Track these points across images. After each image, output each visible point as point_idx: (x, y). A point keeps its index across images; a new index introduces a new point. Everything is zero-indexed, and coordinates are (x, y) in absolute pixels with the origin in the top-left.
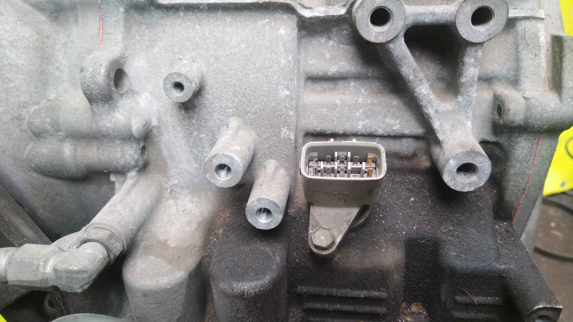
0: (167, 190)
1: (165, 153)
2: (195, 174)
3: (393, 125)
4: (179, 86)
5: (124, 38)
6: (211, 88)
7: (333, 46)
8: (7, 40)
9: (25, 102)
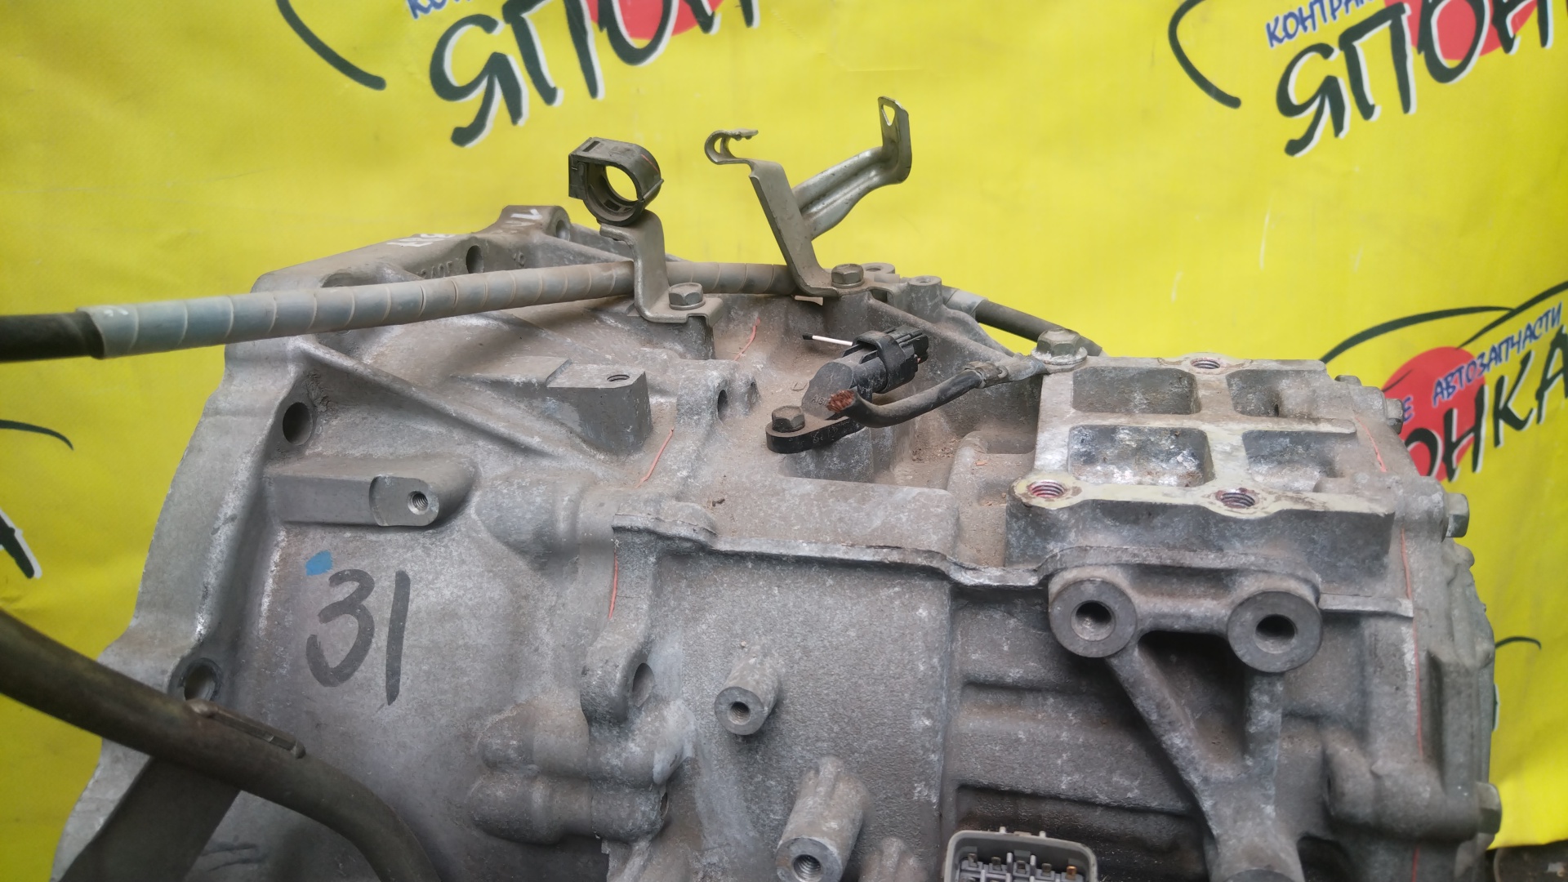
0: (697, 873)
1: (701, 805)
3: (1127, 790)
4: (740, 708)
5: (651, 607)
6: (792, 703)
7: (1015, 629)
8: (467, 605)
9: (480, 708)
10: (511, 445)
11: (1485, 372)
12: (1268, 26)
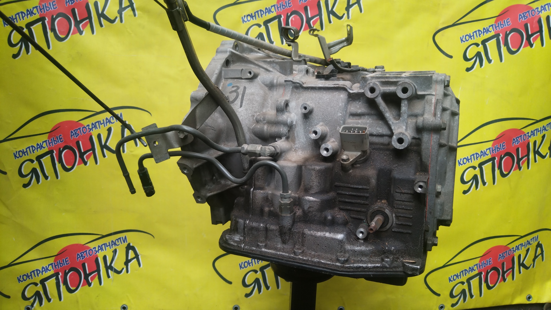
0: (293, 148)
1: (296, 135)
2: (305, 143)
3: (379, 130)
4: (305, 108)
5: (290, 96)
6: (315, 111)
7: (360, 104)
8: (256, 93)
9: (256, 111)
10: (267, 70)
11: (530, 138)
12: (461, 38)
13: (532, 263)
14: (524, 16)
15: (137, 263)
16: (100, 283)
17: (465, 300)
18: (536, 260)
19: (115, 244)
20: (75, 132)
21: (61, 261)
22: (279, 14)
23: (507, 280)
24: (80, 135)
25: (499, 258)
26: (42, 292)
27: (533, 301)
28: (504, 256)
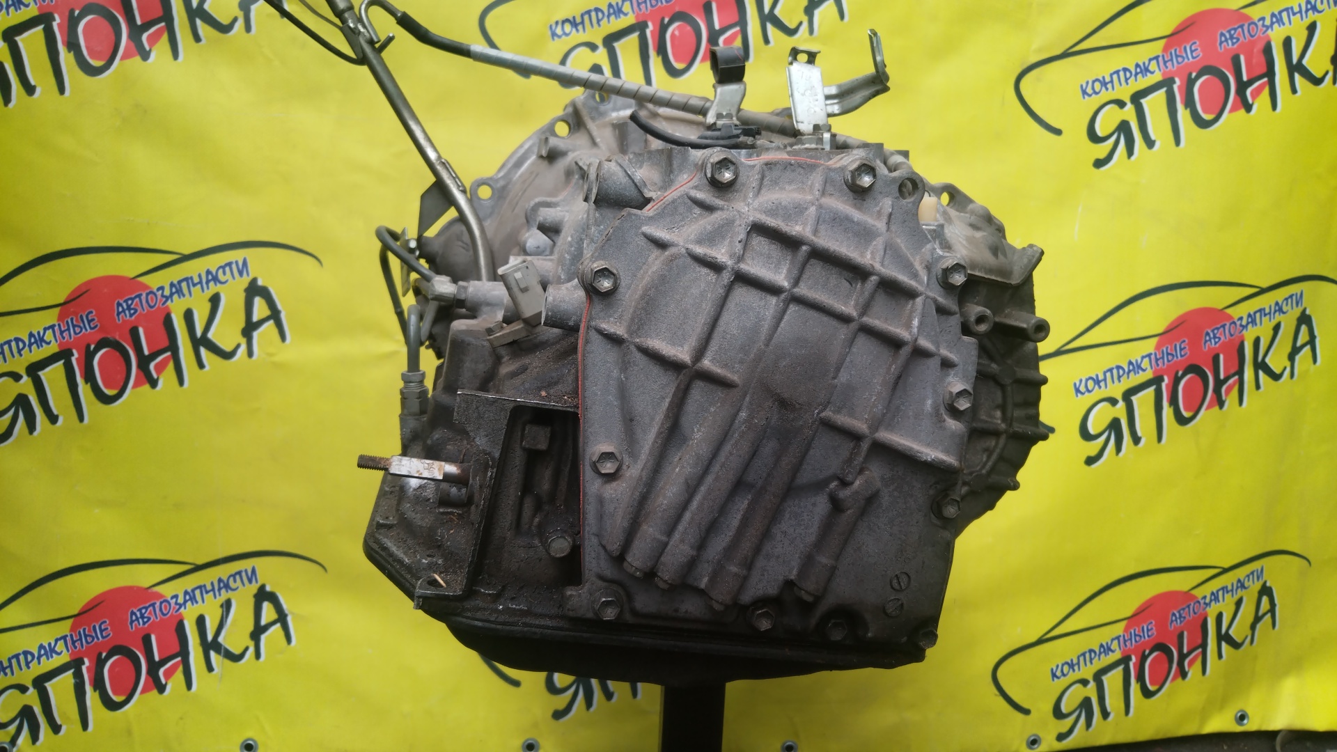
11: (1244, 332)
12: (1082, 86)
13: (1249, 633)
14: (1232, 37)
15: (281, 633)
16: (189, 685)
17: (1089, 724)
18: (1259, 626)
19: (227, 587)
20: (127, 304)
21: (89, 631)
22: (640, 20)
23: (1189, 675)
24: (140, 313)
25: (1172, 621)
26: (38, 709)
27: (1251, 725)
28: (1183, 615)
